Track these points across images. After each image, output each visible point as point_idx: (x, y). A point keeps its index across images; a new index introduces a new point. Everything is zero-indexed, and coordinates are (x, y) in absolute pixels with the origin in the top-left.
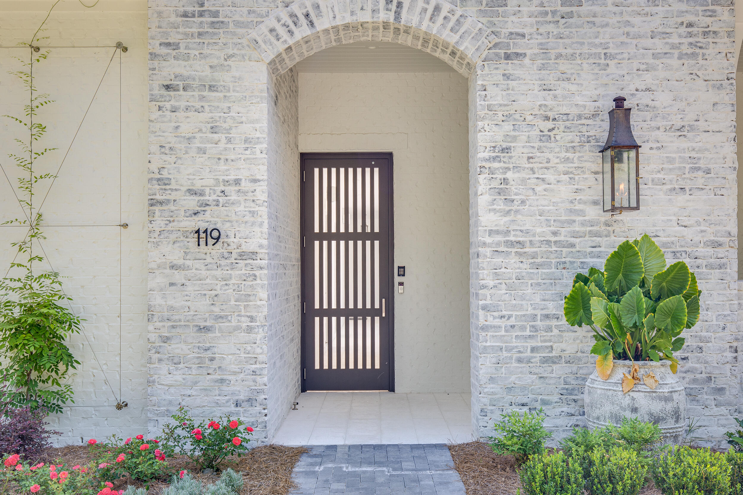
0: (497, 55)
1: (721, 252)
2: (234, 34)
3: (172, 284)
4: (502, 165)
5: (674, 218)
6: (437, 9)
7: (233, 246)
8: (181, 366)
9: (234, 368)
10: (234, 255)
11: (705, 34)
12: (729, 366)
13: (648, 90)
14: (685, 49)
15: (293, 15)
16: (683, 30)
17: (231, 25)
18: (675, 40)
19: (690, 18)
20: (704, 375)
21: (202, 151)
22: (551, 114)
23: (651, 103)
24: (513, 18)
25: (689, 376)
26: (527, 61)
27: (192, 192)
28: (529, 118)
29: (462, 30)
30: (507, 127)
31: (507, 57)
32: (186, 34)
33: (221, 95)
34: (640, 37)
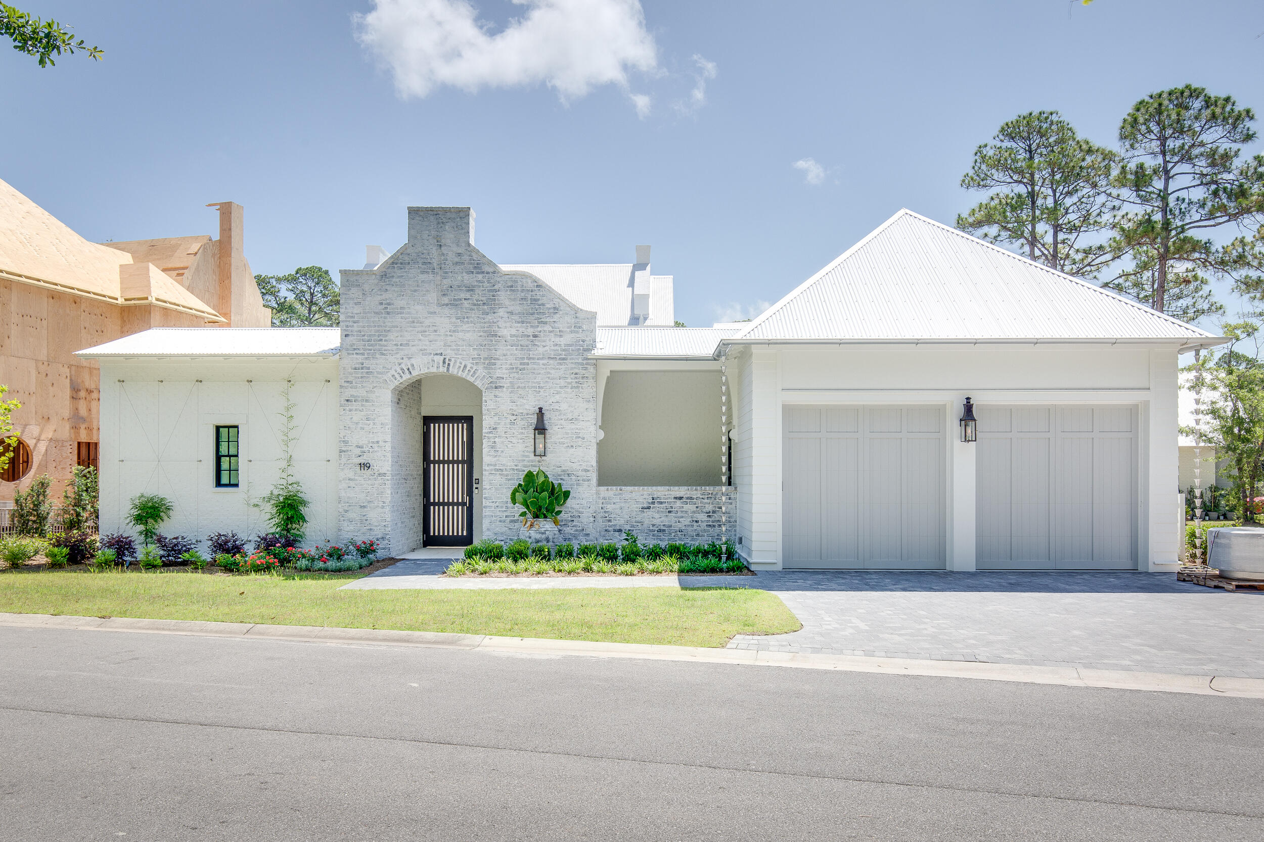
0: (491, 386)
1: (589, 474)
2: (377, 377)
3: (349, 487)
4: (493, 435)
5: (568, 459)
6: (465, 366)
7: (376, 470)
8: (353, 523)
9: (376, 524)
10: (376, 475)
11: (583, 377)
12: (591, 524)
13: (557, 402)
14: (574, 385)
15: (402, 369)
16: (573, 376)
17: (375, 373)
18: (569, 380)
19: (577, 371)
20: (580, 528)
21: (362, 428)
22: (515, 413)
23: (558, 408)
24: (499, 371)
25: (574, 529)
26: (505, 389)
27: (358, 447)
28: (505, 414)
29: (475, 377)
30: (496, 418)
31: (496, 388)
32: (355, 377)
33: (371, 404)
34: (554, 379)
